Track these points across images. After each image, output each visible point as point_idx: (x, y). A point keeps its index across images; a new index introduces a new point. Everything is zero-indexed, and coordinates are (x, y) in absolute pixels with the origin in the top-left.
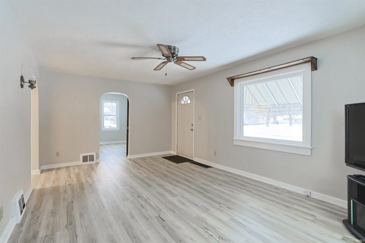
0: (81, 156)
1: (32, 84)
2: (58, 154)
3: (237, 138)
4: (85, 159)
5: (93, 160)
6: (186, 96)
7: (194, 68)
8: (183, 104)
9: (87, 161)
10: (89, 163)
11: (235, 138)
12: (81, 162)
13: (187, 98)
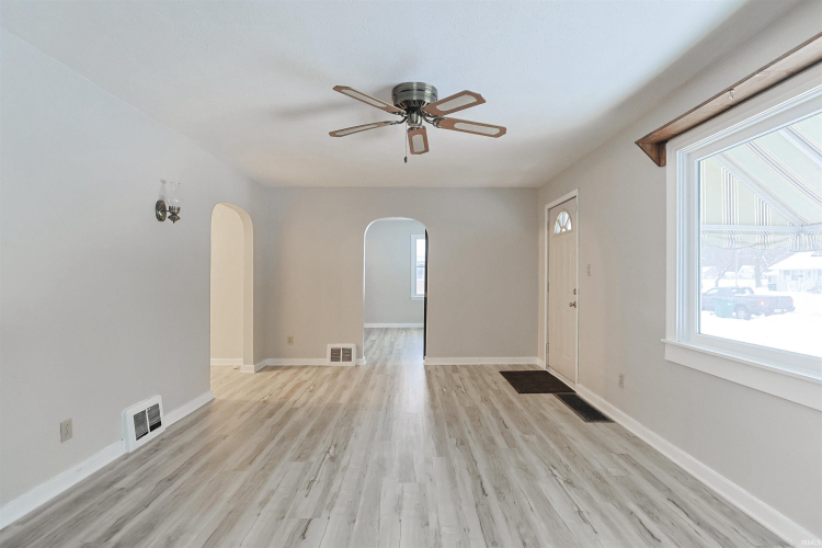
0: (329, 347)
1: (174, 214)
2: (290, 341)
3: (676, 341)
4: (335, 355)
5: (350, 359)
6: (564, 210)
7: (503, 131)
8: (556, 235)
9: (338, 360)
10: (341, 363)
11: (669, 339)
12: (327, 361)
13: (567, 216)
